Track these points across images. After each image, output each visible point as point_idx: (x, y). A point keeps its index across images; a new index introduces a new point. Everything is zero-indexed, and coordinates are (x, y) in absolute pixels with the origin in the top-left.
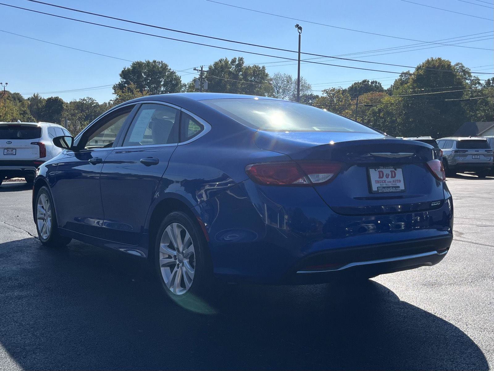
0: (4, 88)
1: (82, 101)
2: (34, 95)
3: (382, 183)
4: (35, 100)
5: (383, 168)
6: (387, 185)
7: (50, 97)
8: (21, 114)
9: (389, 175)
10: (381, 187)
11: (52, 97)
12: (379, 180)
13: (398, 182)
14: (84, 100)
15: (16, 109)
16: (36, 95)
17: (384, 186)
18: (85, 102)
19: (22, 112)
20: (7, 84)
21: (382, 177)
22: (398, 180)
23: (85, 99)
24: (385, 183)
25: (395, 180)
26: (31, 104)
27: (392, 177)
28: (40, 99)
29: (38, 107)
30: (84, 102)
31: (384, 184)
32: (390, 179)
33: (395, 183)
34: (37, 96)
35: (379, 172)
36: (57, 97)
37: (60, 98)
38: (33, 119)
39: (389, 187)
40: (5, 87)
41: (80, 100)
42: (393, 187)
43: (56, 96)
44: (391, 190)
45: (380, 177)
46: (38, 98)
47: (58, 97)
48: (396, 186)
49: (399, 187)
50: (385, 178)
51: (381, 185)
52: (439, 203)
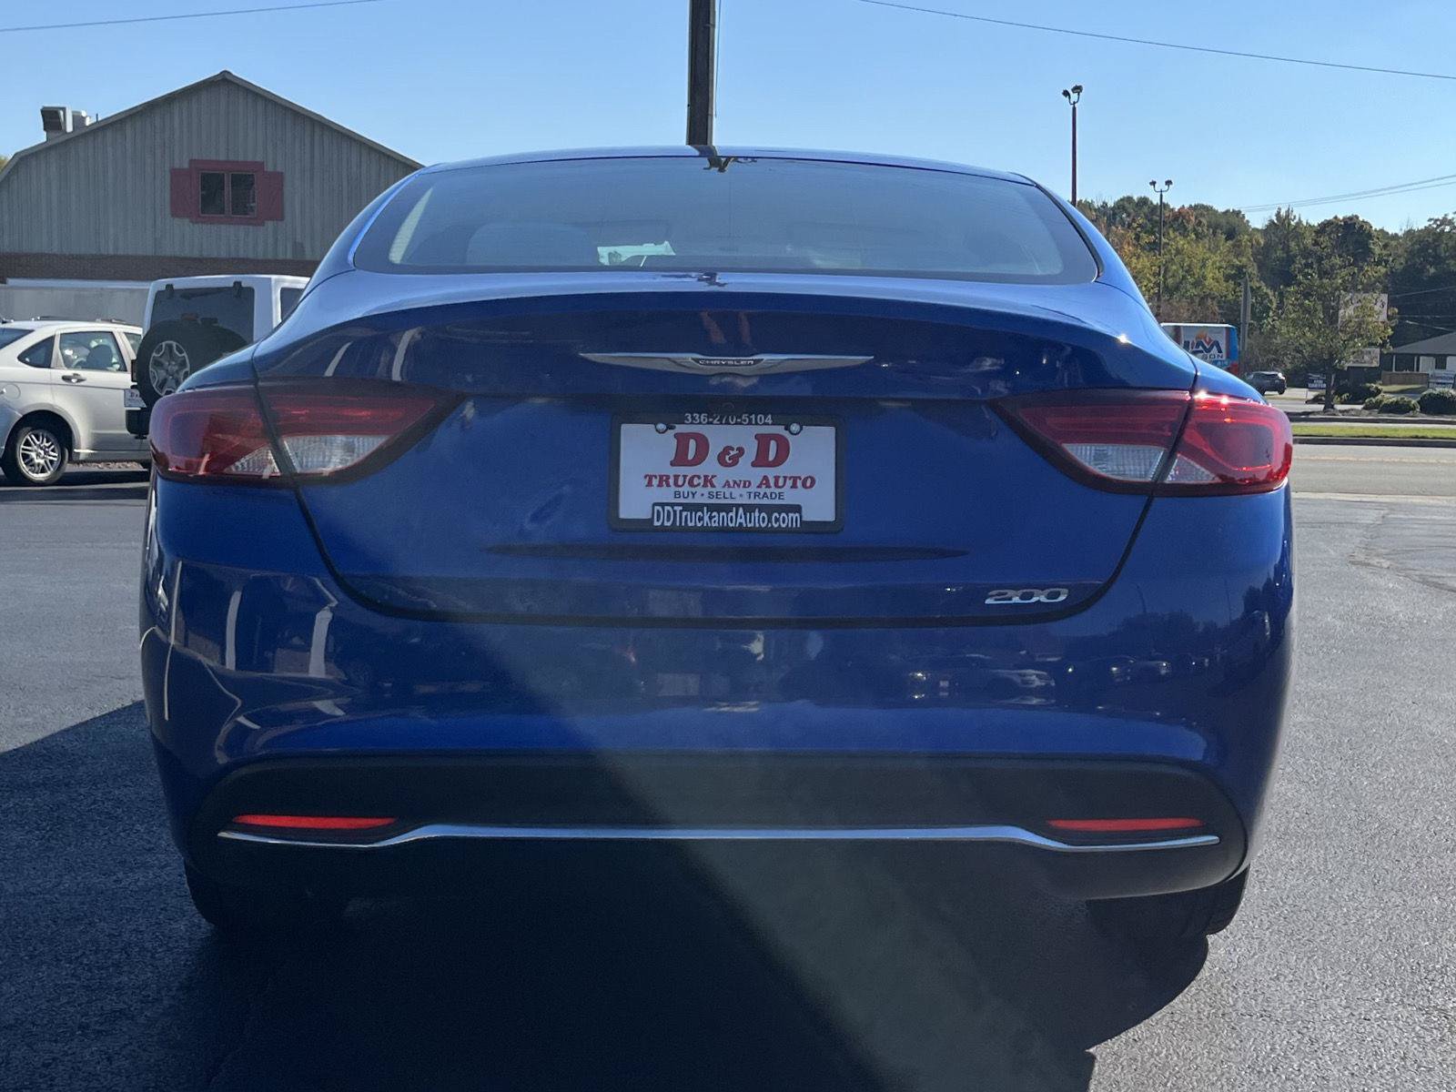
0: (1161, 195)
1: (1438, 226)
2: (1278, 215)
3: (686, 488)
4: (1282, 228)
5: (709, 423)
6: (714, 495)
7: (1330, 217)
8: (1227, 278)
9: (740, 455)
10: (673, 505)
11: (1336, 218)
12: (672, 471)
13: (794, 486)
14: (1445, 221)
15: (1214, 263)
16: (1283, 213)
17: (698, 500)
18: (1447, 229)
19: (1233, 272)
20: (1168, 183)
21: (698, 460)
22: (794, 478)
23: (1449, 217)
24: (710, 489)
25: (777, 478)
26: (1266, 244)
27: (760, 461)
28: (1295, 227)
29: (1288, 252)
30: (1443, 230)
31: (701, 491)
32: (744, 469)
33: (773, 489)
34: (1287, 216)
35: (682, 440)
36: (1351, 218)
37: (1361, 219)
38: (1266, 294)
39: (726, 508)
40: (1163, 194)
41: (1432, 222)
43: (1349, 215)
44: (758, 520)
45: (680, 459)
46: (1289, 224)
47: (1357, 217)
48: (777, 502)
49: (797, 509)
50: (710, 466)
51: (677, 494)
52: (1058, 594)
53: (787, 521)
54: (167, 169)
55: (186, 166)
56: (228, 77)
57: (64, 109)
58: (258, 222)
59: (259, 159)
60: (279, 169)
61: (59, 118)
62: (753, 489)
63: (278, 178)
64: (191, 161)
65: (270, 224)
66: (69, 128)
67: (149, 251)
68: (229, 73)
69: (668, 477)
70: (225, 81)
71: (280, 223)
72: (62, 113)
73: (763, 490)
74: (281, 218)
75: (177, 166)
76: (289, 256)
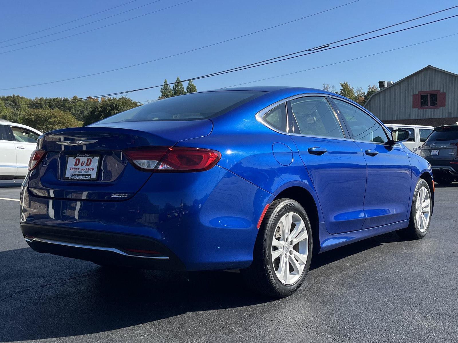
3: (75, 171)
5: (80, 156)
6: (79, 172)
9: (84, 163)
10: (73, 174)
13: (91, 170)
17: (76, 173)
21: (78, 164)
22: (91, 168)
25: (89, 168)
31: (78, 171)
32: (84, 167)
33: (88, 171)
35: (77, 160)
39: (80, 175)
42: (83, 175)
44: (84, 178)
45: (76, 165)
48: (88, 174)
49: (90, 175)
50: (79, 166)
51: (74, 172)
52: (125, 195)
53: (88, 178)
54: (412, 94)
55: (417, 93)
56: (430, 67)
57: (385, 81)
58: (438, 107)
59: (439, 89)
60: (444, 92)
61: (383, 84)
62: (85, 171)
63: (444, 94)
64: (419, 92)
65: (441, 108)
66: (386, 86)
67: (406, 118)
68: (430, 66)
69: (73, 168)
70: (429, 69)
71: (444, 107)
72: (384, 82)
73: (86, 171)
74: (445, 106)
75: (414, 94)
76: (447, 117)
